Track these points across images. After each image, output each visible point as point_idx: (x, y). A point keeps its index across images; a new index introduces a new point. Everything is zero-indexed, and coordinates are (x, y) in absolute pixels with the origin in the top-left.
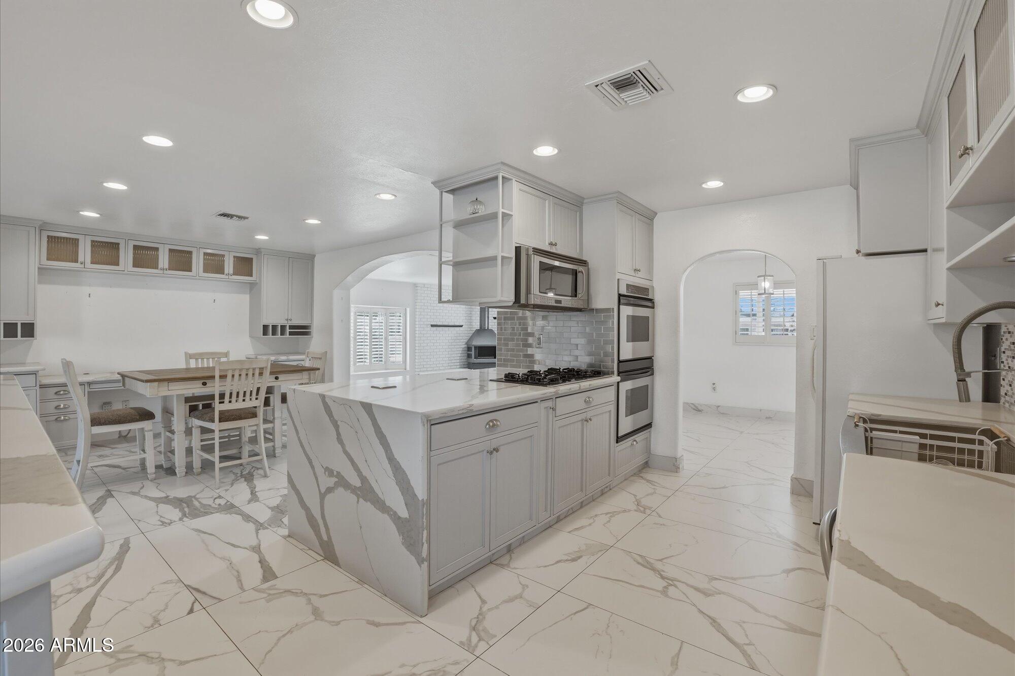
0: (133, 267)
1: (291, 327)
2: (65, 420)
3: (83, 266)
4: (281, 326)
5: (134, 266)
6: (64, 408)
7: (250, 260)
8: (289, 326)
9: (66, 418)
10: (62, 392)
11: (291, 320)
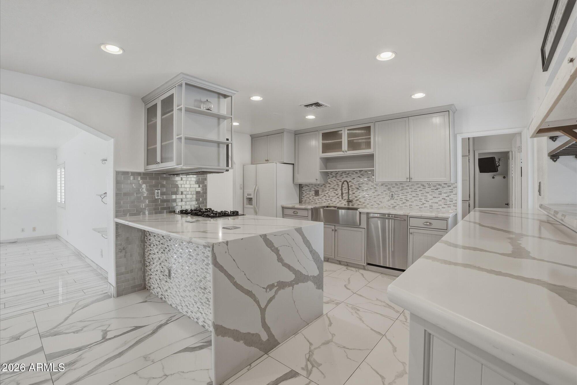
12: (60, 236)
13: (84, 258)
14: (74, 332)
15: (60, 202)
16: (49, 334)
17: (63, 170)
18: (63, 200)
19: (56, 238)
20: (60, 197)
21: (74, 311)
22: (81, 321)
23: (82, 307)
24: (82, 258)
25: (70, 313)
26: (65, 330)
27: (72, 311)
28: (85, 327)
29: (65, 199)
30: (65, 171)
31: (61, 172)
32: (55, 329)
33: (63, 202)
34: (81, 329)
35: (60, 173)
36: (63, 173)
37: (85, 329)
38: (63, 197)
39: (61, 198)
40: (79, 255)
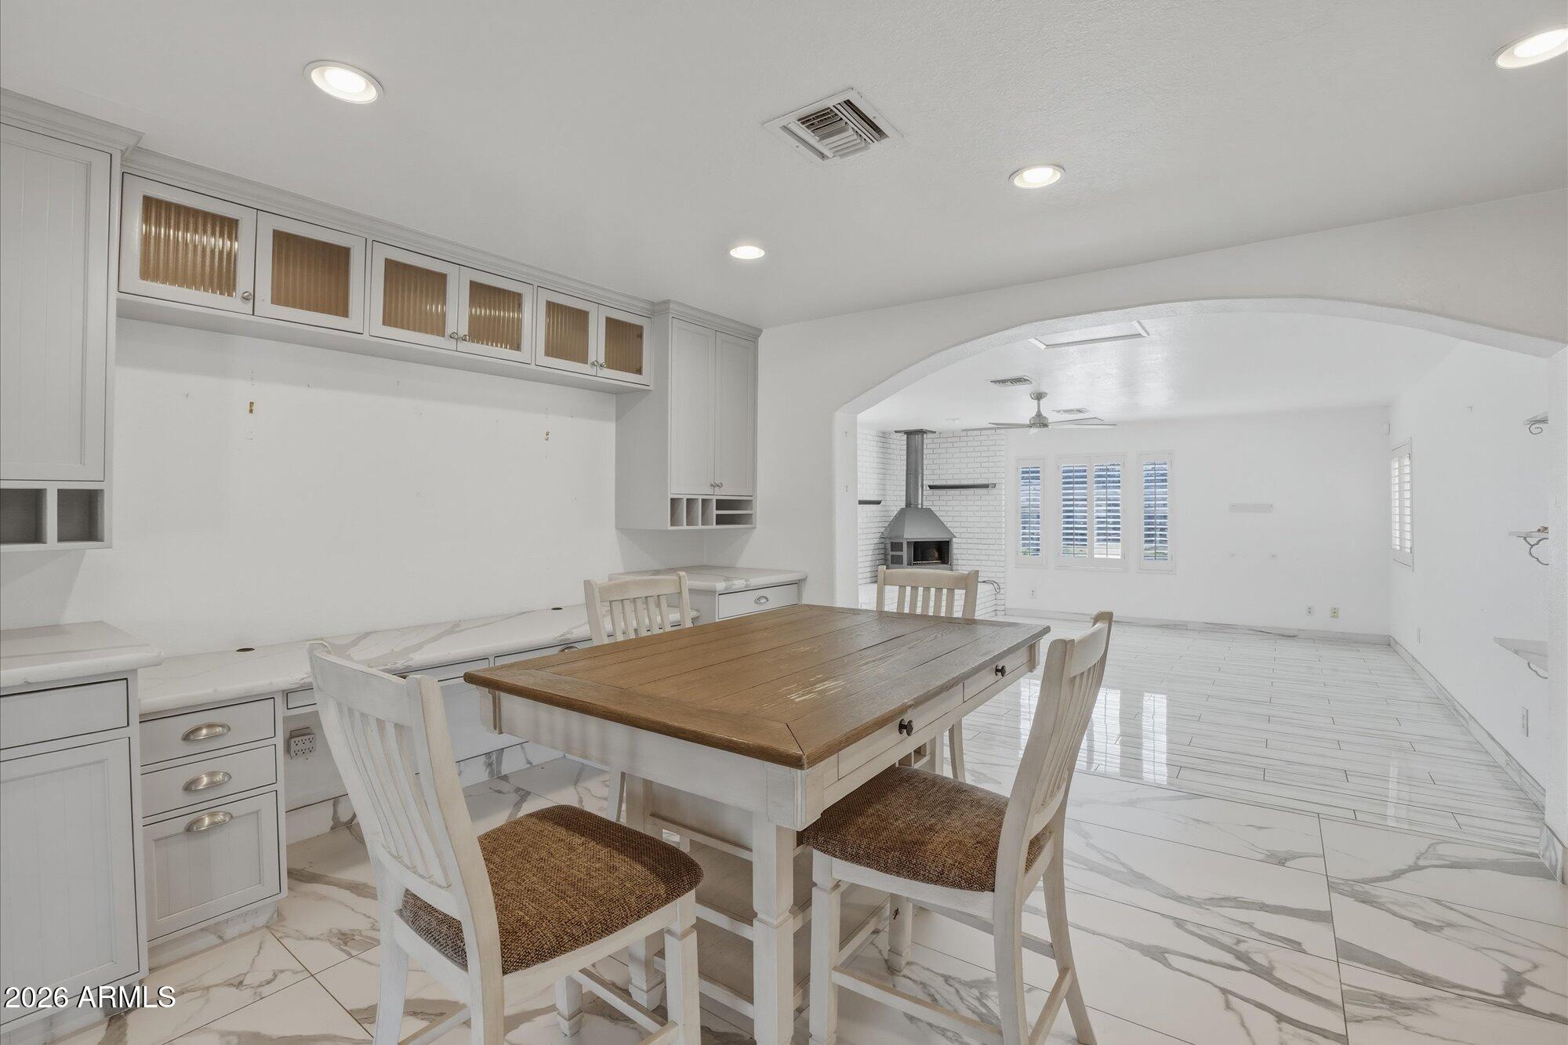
0: (384, 324)
1: (721, 504)
2: (214, 825)
3: (248, 307)
4: (704, 501)
5: (387, 321)
6: (212, 785)
7: (637, 332)
8: (717, 500)
9: (220, 818)
10: (204, 731)
11: (720, 486)
12: (1396, 642)
13: (1465, 719)
14: (1415, 923)
15: (1398, 548)
16: (1348, 889)
17: (1407, 462)
18: (1408, 544)
19: (1388, 644)
20: (1400, 535)
21: (1421, 863)
22: (1438, 902)
23: (1445, 862)
24: (1460, 718)
25: (1411, 862)
26: (1390, 902)
27: (1418, 858)
28: (1450, 925)
29: (1412, 540)
30: (1411, 465)
31: (1400, 468)
32: (1367, 887)
33: (1409, 551)
34: (1438, 924)
35: (1399, 470)
36: (1407, 470)
37: (1448, 931)
38: (1408, 536)
39: (1402, 539)
40: (1449, 708)
